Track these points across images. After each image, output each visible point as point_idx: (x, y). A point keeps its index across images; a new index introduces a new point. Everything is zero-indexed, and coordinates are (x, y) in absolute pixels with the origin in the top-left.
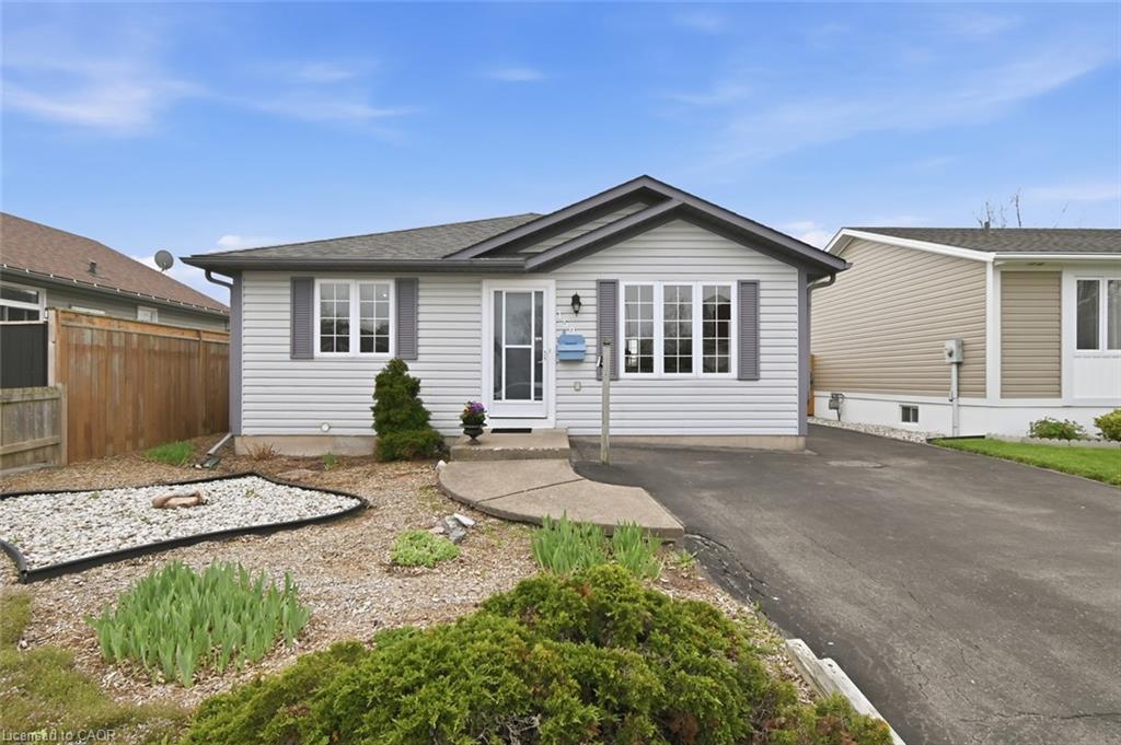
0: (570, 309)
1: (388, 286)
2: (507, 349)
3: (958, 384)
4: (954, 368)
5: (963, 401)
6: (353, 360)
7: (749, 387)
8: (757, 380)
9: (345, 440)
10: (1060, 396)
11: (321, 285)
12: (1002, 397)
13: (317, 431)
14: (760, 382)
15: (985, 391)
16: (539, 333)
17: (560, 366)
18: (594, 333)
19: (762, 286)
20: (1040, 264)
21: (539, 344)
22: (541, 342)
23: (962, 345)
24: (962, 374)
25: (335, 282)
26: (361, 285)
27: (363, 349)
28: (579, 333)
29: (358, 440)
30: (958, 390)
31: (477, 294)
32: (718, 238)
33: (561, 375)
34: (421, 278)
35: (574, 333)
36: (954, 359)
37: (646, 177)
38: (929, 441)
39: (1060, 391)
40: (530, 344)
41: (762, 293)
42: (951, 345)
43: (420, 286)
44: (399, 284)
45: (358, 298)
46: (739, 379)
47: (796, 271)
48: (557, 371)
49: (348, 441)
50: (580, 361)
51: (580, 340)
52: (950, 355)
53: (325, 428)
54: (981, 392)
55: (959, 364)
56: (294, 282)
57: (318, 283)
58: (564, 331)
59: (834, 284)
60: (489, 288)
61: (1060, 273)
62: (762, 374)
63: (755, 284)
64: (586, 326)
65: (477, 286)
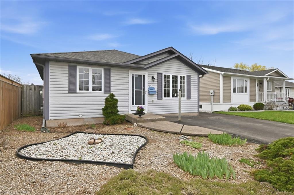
0: (151, 80)
1: (101, 70)
2: (135, 91)
3: (213, 100)
4: (212, 96)
5: (214, 103)
6: (90, 93)
7: (189, 101)
8: (190, 99)
9: (87, 119)
10: (231, 102)
11: (79, 69)
12: (223, 102)
13: (78, 117)
14: (191, 100)
15: (220, 101)
16: (144, 86)
17: (149, 96)
18: (157, 87)
19: (191, 77)
20: (229, 75)
21: (144, 90)
22: (144, 89)
23: (214, 91)
24: (214, 97)
25: (84, 67)
26: (93, 69)
27: (93, 90)
28: (153, 87)
29: (91, 119)
30: (213, 101)
31: (128, 74)
32: (183, 64)
33: (149, 98)
34: (112, 69)
35: (152, 87)
36: (213, 94)
37: (171, 47)
38: (212, 112)
39: (231, 101)
40: (141, 89)
41: (191, 78)
42: (212, 91)
43: (111, 71)
44: (105, 70)
45: (92, 73)
46: (187, 99)
47: (197, 73)
48: (148, 97)
49: (88, 120)
50: (153, 94)
51: (154, 88)
52: (212, 93)
53: (81, 116)
54: (219, 101)
55: (213, 95)
56: (69, 66)
57: (78, 68)
58: (150, 86)
59: (203, 77)
60: (131, 73)
61: (231, 77)
62: (191, 98)
63: (190, 76)
64: (155, 85)
65: (127, 72)
